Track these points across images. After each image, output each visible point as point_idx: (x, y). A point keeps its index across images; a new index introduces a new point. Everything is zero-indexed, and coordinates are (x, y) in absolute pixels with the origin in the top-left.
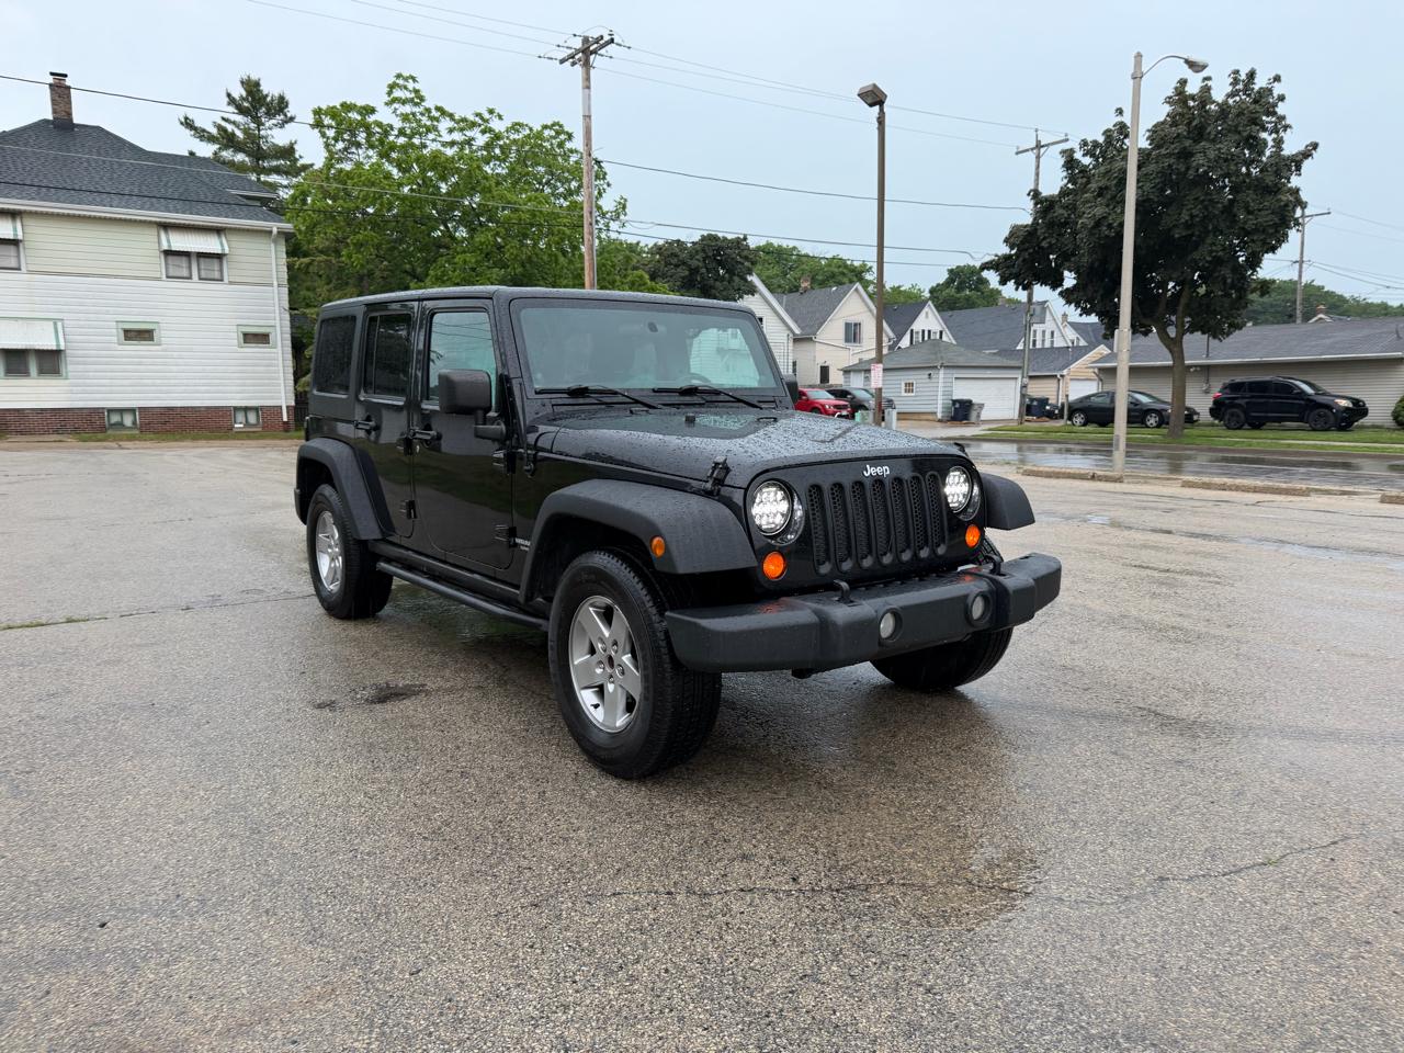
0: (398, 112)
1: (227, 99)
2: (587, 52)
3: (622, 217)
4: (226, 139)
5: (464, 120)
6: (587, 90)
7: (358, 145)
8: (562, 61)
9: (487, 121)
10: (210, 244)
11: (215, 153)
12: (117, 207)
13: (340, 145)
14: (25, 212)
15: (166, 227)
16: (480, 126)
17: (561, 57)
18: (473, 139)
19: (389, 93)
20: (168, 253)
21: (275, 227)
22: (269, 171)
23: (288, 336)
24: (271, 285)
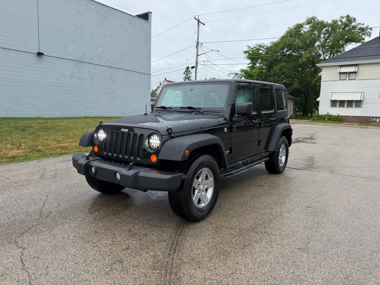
14: (359, 64)
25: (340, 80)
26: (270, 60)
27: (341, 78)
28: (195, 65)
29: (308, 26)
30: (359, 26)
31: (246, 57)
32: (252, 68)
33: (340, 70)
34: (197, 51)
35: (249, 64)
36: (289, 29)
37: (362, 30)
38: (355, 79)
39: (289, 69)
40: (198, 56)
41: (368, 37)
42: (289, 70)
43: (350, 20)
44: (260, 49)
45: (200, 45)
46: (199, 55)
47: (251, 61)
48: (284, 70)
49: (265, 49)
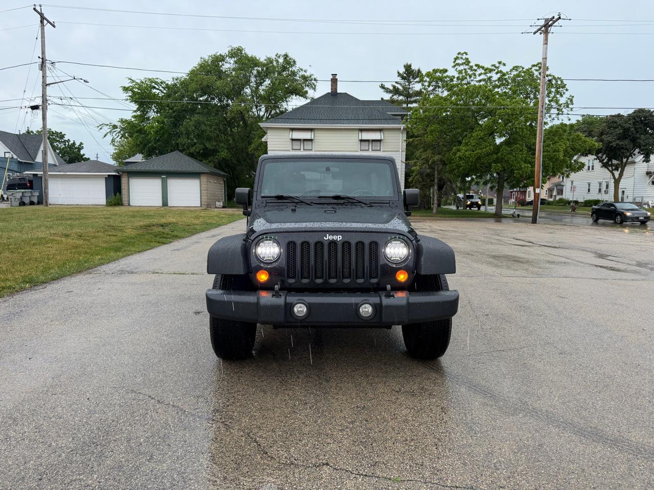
0: (458, 70)
1: (397, 74)
2: (546, 27)
3: (570, 106)
4: (396, 91)
5: (487, 69)
6: (545, 45)
7: (439, 87)
8: (535, 33)
9: (498, 68)
10: (376, 136)
11: (391, 98)
12: (346, 124)
13: (431, 88)
14: (315, 129)
15: (361, 130)
16: (495, 70)
17: (534, 31)
18: (492, 77)
19: (454, 62)
20: (361, 141)
21: (402, 126)
22: (412, 102)
23: (404, 173)
24: (398, 151)
25: (292, 150)
26: (175, 108)
27: (294, 148)
28: (41, 103)
29: (232, 61)
30: (300, 73)
31: (127, 97)
32: (142, 118)
33: (292, 135)
34: (44, 77)
35: (135, 111)
36: (202, 60)
37: (305, 78)
38: (312, 150)
39: (210, 126)
40: (46, 85)
41: (313, 91)
42: (211, 128)
43: (288, 62)
44: (154, 88)
45: (48, 65)
46: (49, 84)
47: (137, 106)
48: (203, 127)
49: (162, 87)
